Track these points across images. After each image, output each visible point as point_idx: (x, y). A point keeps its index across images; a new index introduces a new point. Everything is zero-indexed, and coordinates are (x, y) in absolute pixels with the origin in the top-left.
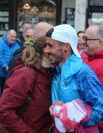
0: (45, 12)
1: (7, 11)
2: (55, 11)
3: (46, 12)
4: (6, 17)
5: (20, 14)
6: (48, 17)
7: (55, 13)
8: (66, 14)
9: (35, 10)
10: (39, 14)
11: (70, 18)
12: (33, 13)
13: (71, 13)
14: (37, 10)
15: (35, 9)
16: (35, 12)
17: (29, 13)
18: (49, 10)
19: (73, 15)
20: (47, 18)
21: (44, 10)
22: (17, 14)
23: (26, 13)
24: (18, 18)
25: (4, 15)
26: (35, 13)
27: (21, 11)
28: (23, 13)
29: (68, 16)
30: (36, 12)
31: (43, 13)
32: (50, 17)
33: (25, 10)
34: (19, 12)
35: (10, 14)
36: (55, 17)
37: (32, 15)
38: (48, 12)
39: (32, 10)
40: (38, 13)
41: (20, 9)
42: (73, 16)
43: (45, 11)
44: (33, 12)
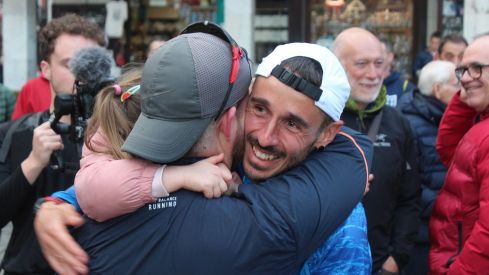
0: (383, 13)
1: (283, 13)
2: (410, 8)
3: (387, 11)
4: (282, 29)
5: (318, 20)
6: (391, 24)
7: (409, 13)
8: (440, 16)
9: (356, 9)
10: (367, 17)
11: (452, 25)
12: (352, 17)
13: (453, 13)
14: (363, 7)
15: (357, 5)
16: (356, 12)
17: (342, 16)
18: (393, 7)
19: (459, 15)
20: (388, 27)
21: (379, 7)
22: (309, 19)
23: (334, 16)
24: (313, 30)
25: (276, 25)
26: (357, 16)
27: (321, 12)
28: (326, 16)
29: (444, 21)
30: (360, 12)
31: (379, 14)
32: (398, 24)
33: (331, 9)
34: (314, 14)
35: (291, 22)
36: (410, 24)
37: (350, 20)
38: (391, 10)
39: (350, 7)
40: (364, 15)
41: (316, 6)
42: (458, 20)
43: (384, 10)
44: (350, 14)
